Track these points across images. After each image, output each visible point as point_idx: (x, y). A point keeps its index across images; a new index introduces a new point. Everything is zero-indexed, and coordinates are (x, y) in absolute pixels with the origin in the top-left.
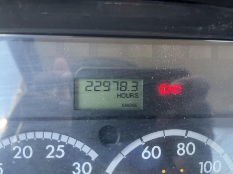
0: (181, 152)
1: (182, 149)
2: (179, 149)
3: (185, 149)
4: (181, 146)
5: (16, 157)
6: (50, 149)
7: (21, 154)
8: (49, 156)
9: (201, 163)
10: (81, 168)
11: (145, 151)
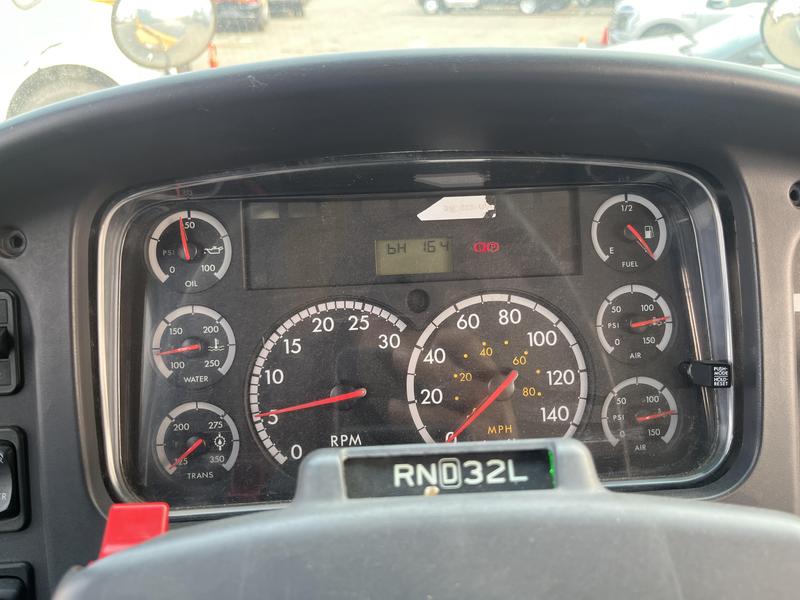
0: (504, 320)
1: (505, 317)
2: (502, 317)
3: (509, 316)
4: (504, 314)
5: (315, 330)
6: (353, 320)
7: (321, 328)
8: (352, 329)
9: (530, 334)
10: (388, 341)
11: (461, 320)
